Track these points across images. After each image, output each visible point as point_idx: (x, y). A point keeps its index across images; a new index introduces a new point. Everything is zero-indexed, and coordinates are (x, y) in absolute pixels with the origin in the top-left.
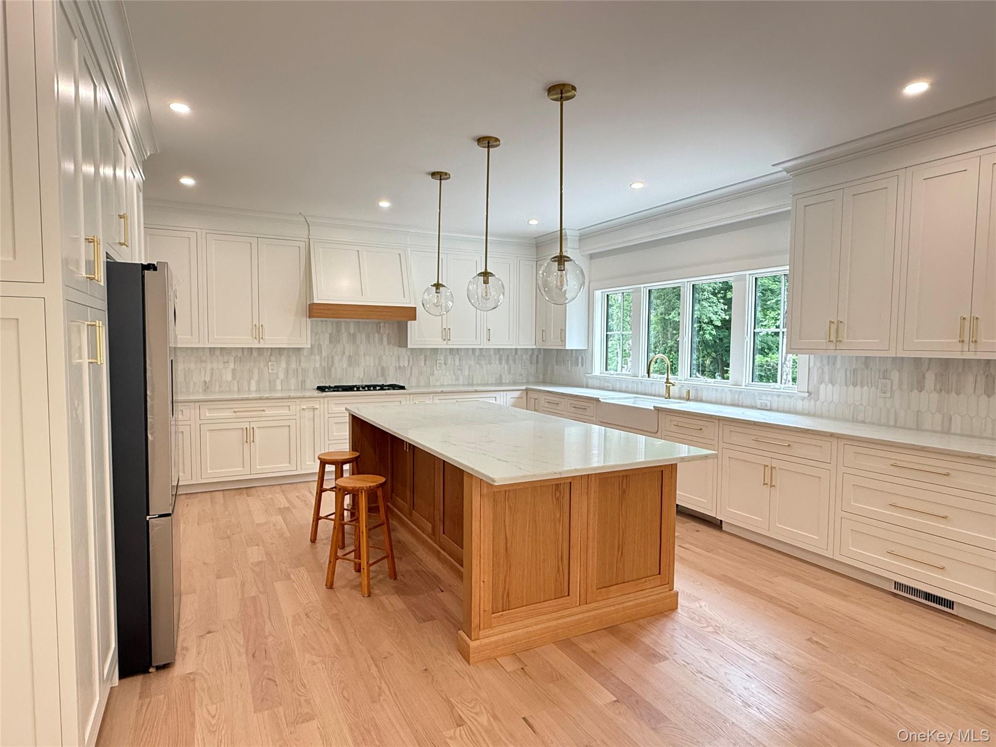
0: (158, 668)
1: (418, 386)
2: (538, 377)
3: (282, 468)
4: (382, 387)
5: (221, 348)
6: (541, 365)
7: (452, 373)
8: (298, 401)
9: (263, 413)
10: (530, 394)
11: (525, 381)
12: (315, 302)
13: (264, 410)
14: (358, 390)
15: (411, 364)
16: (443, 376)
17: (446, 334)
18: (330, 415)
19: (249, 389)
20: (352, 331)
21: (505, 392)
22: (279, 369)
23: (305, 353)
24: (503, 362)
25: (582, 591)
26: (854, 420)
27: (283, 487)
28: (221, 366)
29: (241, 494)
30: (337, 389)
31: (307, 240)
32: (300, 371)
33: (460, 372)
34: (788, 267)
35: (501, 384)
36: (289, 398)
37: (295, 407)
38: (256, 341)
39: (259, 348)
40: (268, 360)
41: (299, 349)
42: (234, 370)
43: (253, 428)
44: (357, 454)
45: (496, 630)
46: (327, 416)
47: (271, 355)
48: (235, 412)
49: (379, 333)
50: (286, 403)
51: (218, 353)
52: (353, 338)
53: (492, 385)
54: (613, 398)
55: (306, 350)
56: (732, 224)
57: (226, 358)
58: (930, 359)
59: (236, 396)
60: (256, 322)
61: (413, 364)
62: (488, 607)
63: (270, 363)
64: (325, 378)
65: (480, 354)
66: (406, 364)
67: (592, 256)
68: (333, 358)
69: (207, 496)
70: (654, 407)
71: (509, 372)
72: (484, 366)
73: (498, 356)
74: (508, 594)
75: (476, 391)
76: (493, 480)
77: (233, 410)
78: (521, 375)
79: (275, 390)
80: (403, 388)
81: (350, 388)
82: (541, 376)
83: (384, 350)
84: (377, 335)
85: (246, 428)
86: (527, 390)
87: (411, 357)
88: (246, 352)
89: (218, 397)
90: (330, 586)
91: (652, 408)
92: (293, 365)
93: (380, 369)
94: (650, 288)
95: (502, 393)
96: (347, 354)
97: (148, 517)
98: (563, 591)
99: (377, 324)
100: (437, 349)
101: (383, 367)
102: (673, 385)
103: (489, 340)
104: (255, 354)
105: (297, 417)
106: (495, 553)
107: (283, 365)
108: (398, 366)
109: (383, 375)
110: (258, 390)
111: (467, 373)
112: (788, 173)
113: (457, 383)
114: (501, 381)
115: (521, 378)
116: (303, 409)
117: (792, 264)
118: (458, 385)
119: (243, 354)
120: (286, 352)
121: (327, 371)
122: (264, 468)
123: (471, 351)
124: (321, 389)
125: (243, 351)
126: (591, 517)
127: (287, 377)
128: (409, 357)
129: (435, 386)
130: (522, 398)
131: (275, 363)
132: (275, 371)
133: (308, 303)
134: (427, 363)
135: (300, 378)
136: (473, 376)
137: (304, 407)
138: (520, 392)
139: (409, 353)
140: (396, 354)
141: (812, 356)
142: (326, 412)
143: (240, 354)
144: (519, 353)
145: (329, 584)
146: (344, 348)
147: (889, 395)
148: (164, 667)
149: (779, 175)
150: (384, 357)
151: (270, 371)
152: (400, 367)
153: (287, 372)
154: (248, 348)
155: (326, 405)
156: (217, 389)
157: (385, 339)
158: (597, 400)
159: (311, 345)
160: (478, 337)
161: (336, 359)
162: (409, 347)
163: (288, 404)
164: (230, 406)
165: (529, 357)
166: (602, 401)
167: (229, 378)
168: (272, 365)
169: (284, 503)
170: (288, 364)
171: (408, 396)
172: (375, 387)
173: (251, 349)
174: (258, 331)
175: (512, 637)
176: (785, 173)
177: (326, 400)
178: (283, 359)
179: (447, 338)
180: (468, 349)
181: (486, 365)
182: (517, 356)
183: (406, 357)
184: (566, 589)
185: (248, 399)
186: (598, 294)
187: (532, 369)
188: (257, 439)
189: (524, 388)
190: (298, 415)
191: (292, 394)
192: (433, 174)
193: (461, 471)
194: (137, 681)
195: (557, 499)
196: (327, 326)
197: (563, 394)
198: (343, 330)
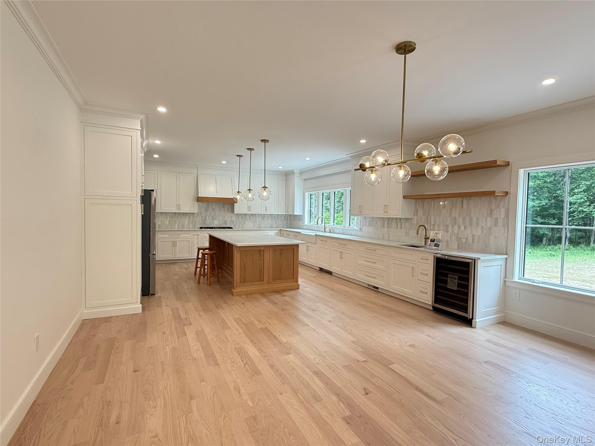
0: (151, 295)
1: (239, 228)
2: (288, 225)
3: (187, 256)
4: (224, 228)
5: (165, 212)
6: (289, 221)
7: (252, 223)
8: (192, 232)
9: (180, 236)
10: (282, 232)
11: (282, 227)
12: (199, 196)
13: (180, 235)
14: (215, 228)
15: (236, 219)
16: (249, 224)
17: (249, 208)
18: (204, 237)
19: (175, 227)
20: (213, 207)
21: (272, 231)
22: (186, 221)
23: (196, 215)
24: (273, 219)
25: (268, 281)
26: (371, 238)
27: (186, 263)
28: (165, 219)
29: (172, 264)
30: (207, 228)
31: (197, 174)
32: (194, 221)
33: (255, 223)
34: (350, 188)
35: (272, 228)
36: (189, 231)
37: (192, 234)
38: (177, 210)
39: (179, 213)
40: (182, 217)
41: (194, 213)
42: (169, 220)
43: (176, 241)
44: (210, 247)
45: (241, 288)
46: (203, 237)
47: (183, 215)
48: (170, 235)
49: (224, 207)
50: (188, 232)
51: (164, 214)
52: (213, 209)
53: (268, 228)
54: (306, 232)
55: (196, 214)
56: (342, 172)
57: (167, 216)
58: (386, 218)
59: (170, 230)
60: (178, 203)
61: (237, 220)
62: (239, 281)
63: (183, 218)
64: (203, 224)
65: (263, 216)
66: (234, 219)
67: (305, 180)
68: (206, 217)
69: (160, 264)
70: (315, 234)
71: (276, 223)
72: (265, 221)
73: (271, 218)
74: (245, 279)
75: (260, 230)
76: (237, 245)
77: (169, 235)
78: (280, 224)
79: (184, 228)
80: (232, 228)
81: (212, 228)
82: (289, 225)
83: (226, 214)
84: (223, 208)
85: (174, 241)
86: (280, 230)
87: (236, 217)
88: (174, 214)
89: (163, 230)
90: (199, 283)
91: (314, 235)
92: (191, 219)
93: (224, 221)
94: (323, 192)
95: (270, 231)
96: (211, 215)
97: (150, 255)
98: (261, 279)
99: (223, 204)
100: (247, 214)
101: (225, 220)
102: (326, 228)
103: (266, 211)
104: (177, 215)
105: (192, 238)
106: (241, 267)
107: (188, 219)
108: (231, 220)
109: (225, 223)
110: (178, 228)
111: (258, 224)
112: (350, 157)
113: (254, 227)
114: (272, 227)
115: (280, 225)
116: (194, 235)
117: (351, 187)
118: (255, 228)
119: (173, 215)
120: (188, 214)
121: (204, 222)
122: (179, 256)
123: (260, 215)
124: (201, 228)
125: (173, 214)
126: (270, 259)
127: (189, 224)
128: (235, 217)
129: (246, 228)
130: (278, 233)
131: (184, 218)
132: (184, 221)
133: (197, 196)
134: (243, 219)
135: (194, 224)
136: (261, 225)
137: (195, 234)
138: (277, 231)
139: (235, 215)
140: (230, 215)
141: (361, 217)
142: (203, 236)
143: (172, 215)
144: (280, 216)
145: (198, 282)
146: (210, 213)
147: (377, 229)
148: (153, 294)
149: (347, 158)
150: (226, 217)
151: (183, 221)
152: (232, 220)
153: (189, 221)
154: (175, 213)
155: (203, 234)
156: (163, 227)
157: (226, 210)
158: (300, 233)
159: (198, 212)
160: (262, 210)
161: (207, 218)
162: (235, 213)
163: (189, 233)
164: (168, 233)
165: (284, 218)
166: (302, 233)
167: (168, 224)
168: (183, 219)
169: (186, 266)
170: (189, 218)
171: (233, 231)
172: (221, 228)
173: (176, 213)
174: (178, 206)
175: (246, 290)
176: (349, 158)
177: (203, 232)
178: (187, 216)
179: (249, 209)
180: (259, 214)
181: (266, 220)
182: (279, 217)
183: (234, 217)
184: (263, 279)
185: (174, 231)
186: (307, 194)
187: (285, 223)
188: (177, 245)
189: (279, 229)
190: (192, 237)
191: (190, 229)
192: (237, 156)
193: (233, 245)
194: (146, 297)
195: (260, 254)
196: (204, 205)
197: (291, 231)
198: (210, 206)
